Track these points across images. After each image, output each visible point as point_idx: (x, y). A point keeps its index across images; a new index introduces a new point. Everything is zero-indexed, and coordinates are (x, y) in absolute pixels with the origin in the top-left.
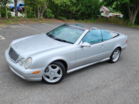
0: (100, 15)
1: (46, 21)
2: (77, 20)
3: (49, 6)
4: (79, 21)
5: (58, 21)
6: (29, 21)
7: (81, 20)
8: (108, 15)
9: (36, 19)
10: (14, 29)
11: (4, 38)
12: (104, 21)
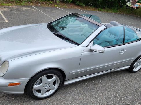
0: (126, 4)
1: (61, 5)
2: (97, 7)
4: (99, 9)
5: (75, 7)
6: (43, 3)
7: (102, 8)
8: (134, 5)
9: (51, 2)
10: (24, 11)
11: (7, 21)
12: (128, 11)
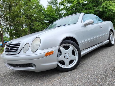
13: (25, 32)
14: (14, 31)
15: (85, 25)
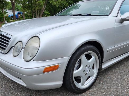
3: (47, 8)
13: (40, 6)
14: (28, 3)
15: (122, 21)
